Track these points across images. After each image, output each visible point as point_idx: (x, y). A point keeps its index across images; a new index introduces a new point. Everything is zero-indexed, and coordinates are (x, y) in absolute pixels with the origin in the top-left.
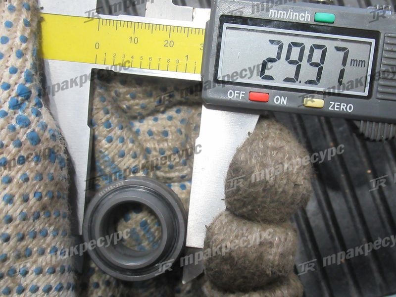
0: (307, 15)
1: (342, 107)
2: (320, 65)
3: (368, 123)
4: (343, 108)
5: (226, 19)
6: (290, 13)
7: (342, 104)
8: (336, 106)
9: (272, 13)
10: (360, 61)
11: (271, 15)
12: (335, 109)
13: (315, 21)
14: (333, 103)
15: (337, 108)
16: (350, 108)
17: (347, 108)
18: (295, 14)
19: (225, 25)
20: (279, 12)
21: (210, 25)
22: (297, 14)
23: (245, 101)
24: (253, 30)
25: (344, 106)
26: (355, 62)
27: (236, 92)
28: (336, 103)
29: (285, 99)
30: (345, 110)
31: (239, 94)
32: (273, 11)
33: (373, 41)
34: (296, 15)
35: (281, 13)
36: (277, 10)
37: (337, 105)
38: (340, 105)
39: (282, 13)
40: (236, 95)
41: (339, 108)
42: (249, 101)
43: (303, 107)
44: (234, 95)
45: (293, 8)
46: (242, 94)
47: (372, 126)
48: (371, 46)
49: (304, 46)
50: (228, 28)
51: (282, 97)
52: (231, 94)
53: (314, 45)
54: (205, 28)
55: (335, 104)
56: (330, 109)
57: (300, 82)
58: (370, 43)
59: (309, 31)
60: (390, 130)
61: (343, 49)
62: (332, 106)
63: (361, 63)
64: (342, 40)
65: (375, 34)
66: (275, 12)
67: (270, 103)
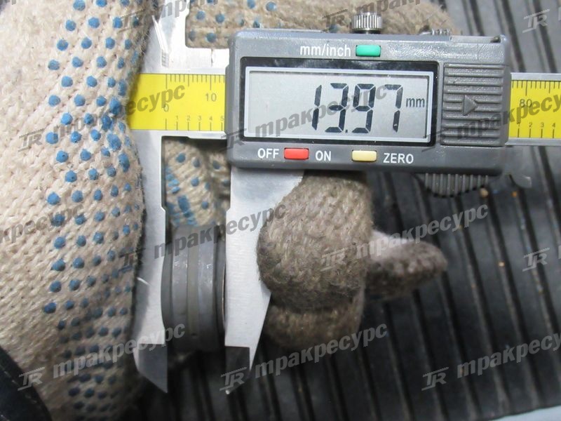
0: (346, 49)
1: (399, 158)
2: (369, 109)
3: (434, 175)
4: (401, 160)
5: (248, 61)
6: (326, 48)
7: (399, 155)
8: (392, 158)
9: (303, 50)
10: (417, 100)
11: (303, 53)
12: (392, 162)
13: (357, 55)
14: (388, 154)
15: (393, 160)
16: (410, 158)
17: (406, 159)
18: (331, 48)
19: (248, 69)
20: (313, 48)
21: (229, 71)
22: (334, 48)
23: (279, 160)
24: (282, 73)
25: (402, 156)
26: (412, 101)
27: (268, 150)
28: (392, 154)
29: (328, 154)
30: (404, 162)
31: (272, 152)
32: (305, 48)
33: (431, 74)
34: (333, 50)
35: (314, 49)
36: (310, 46)
37: (394, 156)
38: (397, 156)
39: (316, 49)
40: (268, 153)
41: (397, 160)
42: (284, 161)
43: (351, 162)
44: (267, 154)
45: (328, 42)
46: (276, 152)
47: (440, 178)
48: (428, 80)
49: (348, 88)
50: (251, 72)
51: (325, 152)
52: (262, 152)
53: (359, 85)
54: (224, 74)
55: (390, 156)
56: (385, 161)
57: (347, 131)
58: (428, 77)
59: (351, 69)
60: (462, 182)
61: (395, 87)
62: (386, 158)
63: (419, 102)
64: (392, 76)
65: (431, 66)
66: (307, 49)
67: (310, 160)
